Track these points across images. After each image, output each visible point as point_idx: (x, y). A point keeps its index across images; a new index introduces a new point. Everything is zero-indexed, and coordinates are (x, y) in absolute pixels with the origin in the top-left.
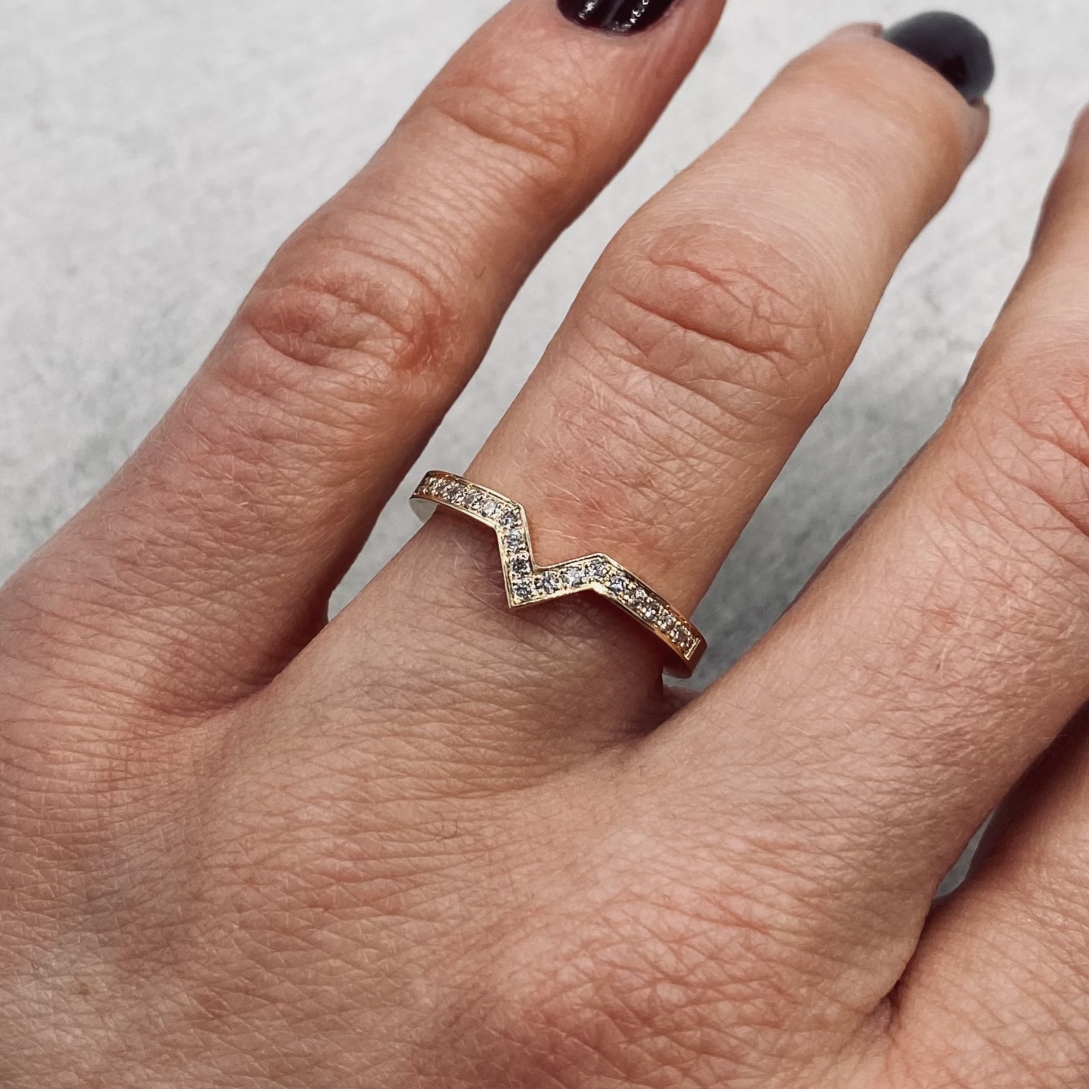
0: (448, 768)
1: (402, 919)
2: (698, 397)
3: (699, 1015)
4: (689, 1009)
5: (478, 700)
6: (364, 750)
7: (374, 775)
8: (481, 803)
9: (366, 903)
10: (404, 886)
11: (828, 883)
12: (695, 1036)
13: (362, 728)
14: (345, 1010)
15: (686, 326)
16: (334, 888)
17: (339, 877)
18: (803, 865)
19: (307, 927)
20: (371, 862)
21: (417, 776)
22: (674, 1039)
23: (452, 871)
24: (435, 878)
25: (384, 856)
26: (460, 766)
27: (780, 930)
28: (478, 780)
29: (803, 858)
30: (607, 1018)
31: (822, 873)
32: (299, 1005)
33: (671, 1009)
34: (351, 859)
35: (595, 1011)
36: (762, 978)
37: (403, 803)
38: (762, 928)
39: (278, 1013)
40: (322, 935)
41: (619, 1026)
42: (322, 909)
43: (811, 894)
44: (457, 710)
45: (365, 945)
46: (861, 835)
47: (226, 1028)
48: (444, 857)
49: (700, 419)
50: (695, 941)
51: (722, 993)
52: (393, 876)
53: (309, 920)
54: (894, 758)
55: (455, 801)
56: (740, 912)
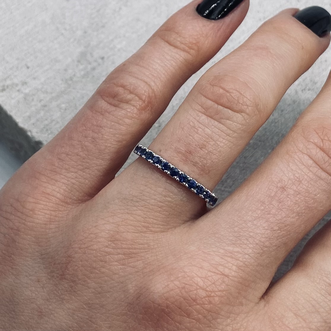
0: (142, 224)
2: (220, 124)
5: (152, 205)
6: (119, 217)
7: (121, 225)
8: (150, 235)
9: (116, 262)
13: (119, 211)
15: (218, 104)
16: (108, 256)
17: (109, 254)
18: (240, 257)
20: (118, 250)
21: (133, 226)
25: (122, 248)
26: (145, 224)
28: (150, 229)
29: (240, 255)
34: (113, 249)
37: (128, 233)
42: (104, 262)
44: (146, 208)
49: (221, 130)
52: (124, 254)
55: (143, 234)
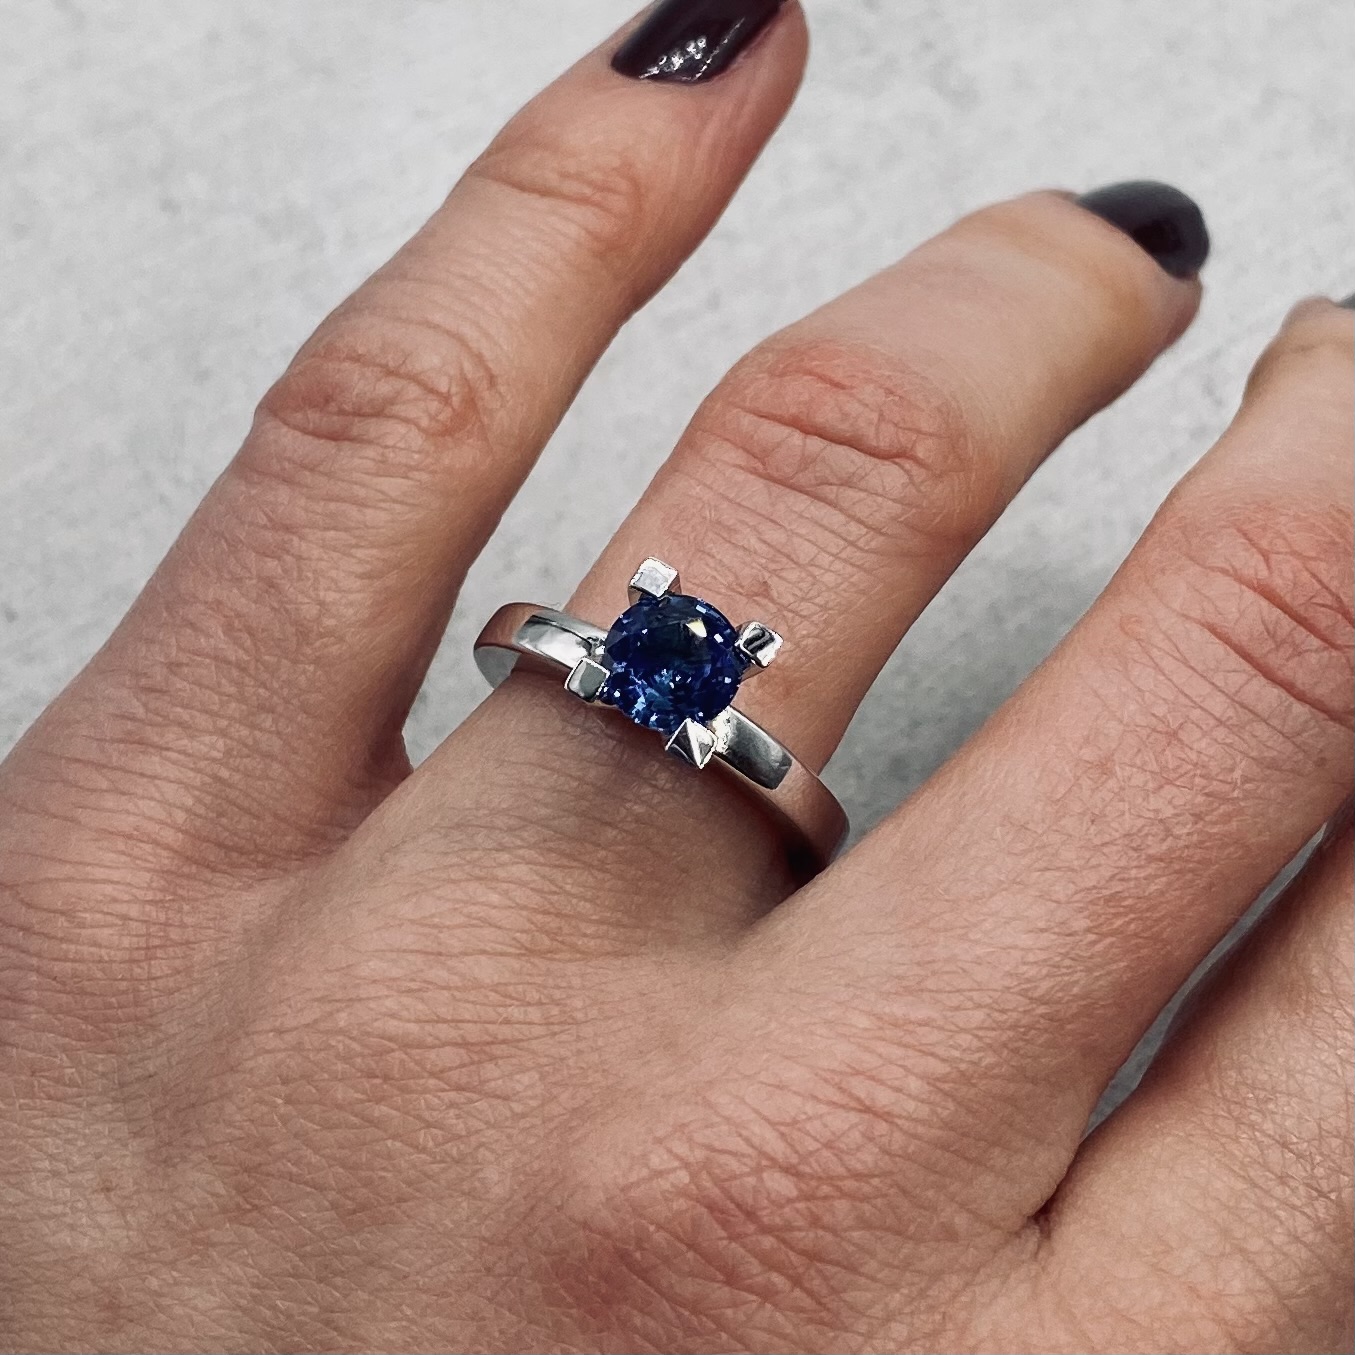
1: (475, 1096)
3: (812, 1212)
4: (801, 1205)
10: (476, 1058)
11: (963, 1066)
12: (806, 1237)
14: (405, 1201)
19: (362, 1101)
22: (784, 1241)
23: (534, 1045)
24: (513, 1051)
27: (907, 1119)
30: (704, 1210)
31: (956, 1054)
32: (350, 1194)
33: (779, 1204)
35: (691, 1203)
36: (884, 1174)
38: (886, 1116)
39: (327, 1203)
40: (380, 1110)
41: (717, 1220)
43: (944, 1079)
45: (429, 1125)
46: (1003, 1011)
47: (265, 1220)
48: (524, 1028)
50: (808, 1127)
51: (838, 1189)
53: (364, 1092)
54: (1041, 924)
56: (862, 1096)
